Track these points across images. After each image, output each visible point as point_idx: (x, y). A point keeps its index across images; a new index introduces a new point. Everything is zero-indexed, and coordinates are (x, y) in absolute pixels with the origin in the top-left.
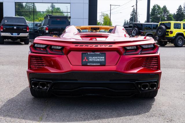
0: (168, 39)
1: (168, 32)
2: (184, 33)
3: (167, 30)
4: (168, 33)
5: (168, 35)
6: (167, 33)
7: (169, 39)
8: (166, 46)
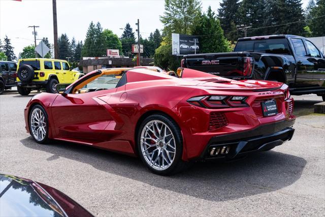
0: (36, 85)
1: (37, 73)
2: (57, 75)
3: (36, 71)
4: (37, 75)
5: (38, 78)
6: (35, 76)
7: (39, 85)
8: (30, 94)
